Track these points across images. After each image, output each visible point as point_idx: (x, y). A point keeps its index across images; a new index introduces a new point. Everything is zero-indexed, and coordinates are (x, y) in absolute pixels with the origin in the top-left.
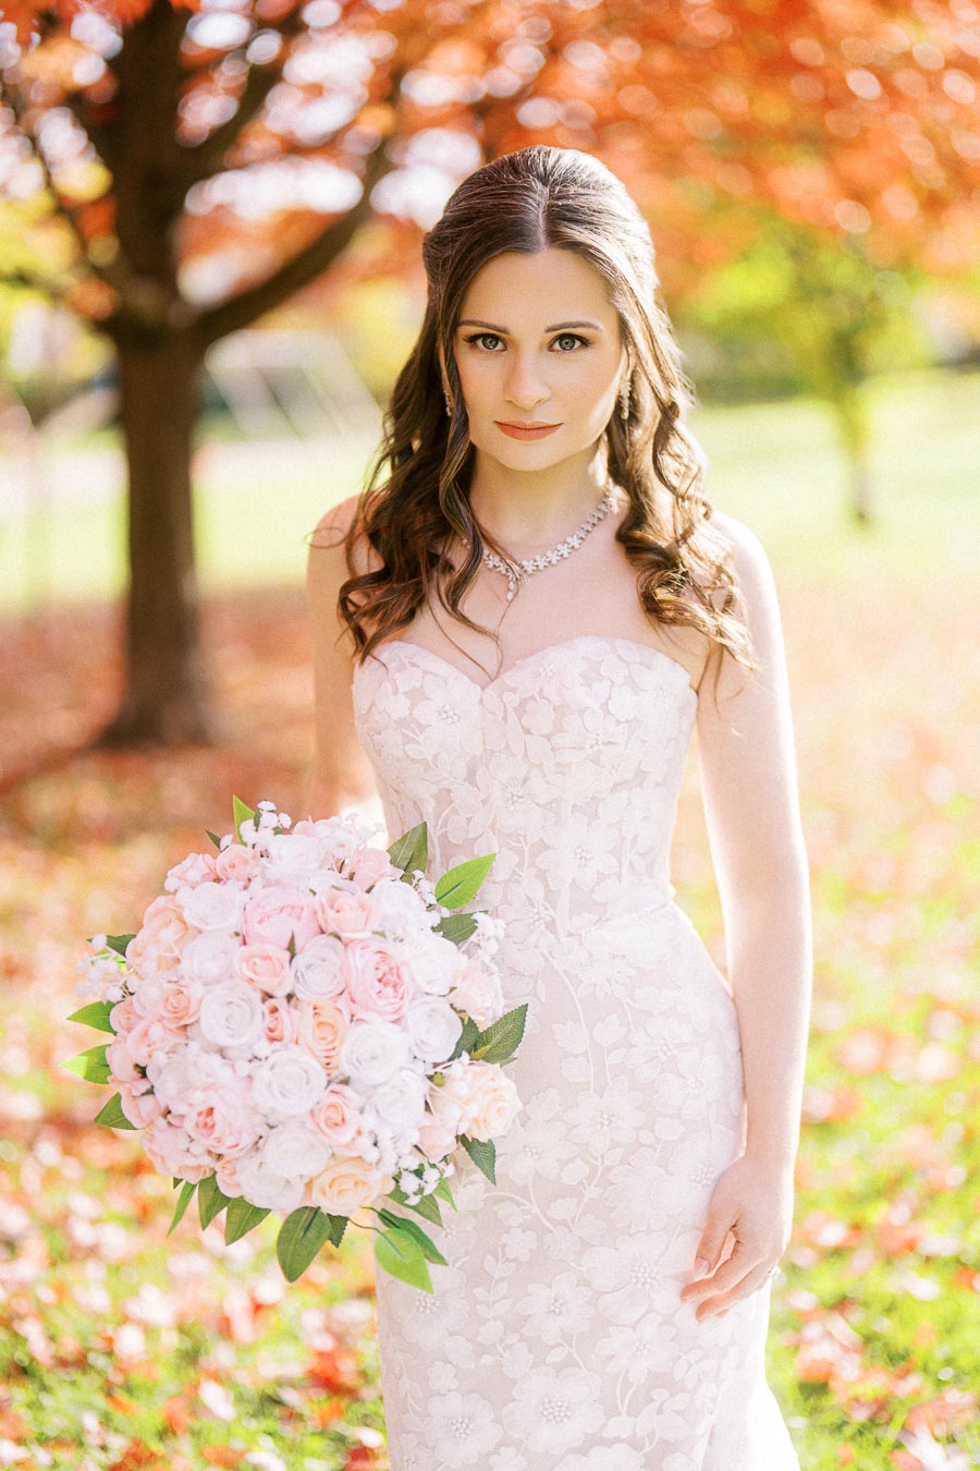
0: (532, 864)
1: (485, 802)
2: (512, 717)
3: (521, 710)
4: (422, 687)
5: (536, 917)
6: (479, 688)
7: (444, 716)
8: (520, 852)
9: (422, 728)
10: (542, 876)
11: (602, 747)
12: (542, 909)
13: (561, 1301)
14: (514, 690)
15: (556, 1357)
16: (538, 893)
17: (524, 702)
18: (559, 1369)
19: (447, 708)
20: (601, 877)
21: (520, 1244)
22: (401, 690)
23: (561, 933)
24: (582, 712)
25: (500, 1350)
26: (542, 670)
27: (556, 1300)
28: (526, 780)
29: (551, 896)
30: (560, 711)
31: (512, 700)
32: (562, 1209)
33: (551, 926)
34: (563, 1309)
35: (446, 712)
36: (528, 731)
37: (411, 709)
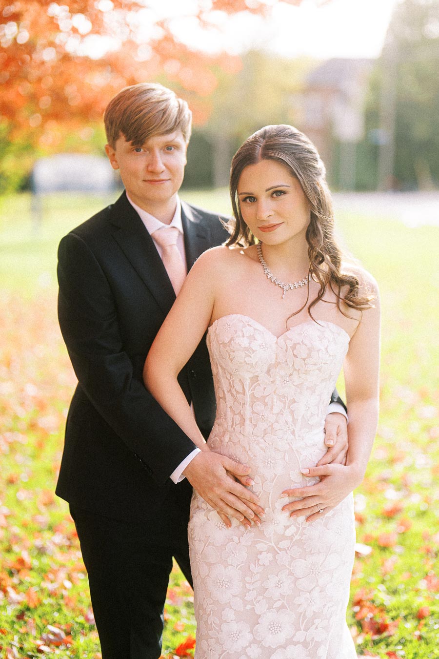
0: (289, 407)
1: (273, 382)
2: (290, 350)
3: (294, 348)
4: (254, 335)
5: (288, 429)
6: (276, 338)
7: (262, 347)
8: (285, 403)
9: (254, 351)
10: (292, 412)
11: (323, 365)
12: (290, 426)
13: (281, 582)
14: (291, 340)
15: (277, 604)
16: (290, 419)
17: (295, 345)
18: (278, 610)
19: (263, 344)
20: (312, 415)
21: (266, 558)
22: (246, 335)
23: (297, 435)
24: (318, 351)
25: (255, 603)
26: (302, 332)
27: (279, 582)
28: (291, 375)
29: (294, 421)
30: (310, 350)
31: (290, 344)
32: (284, 544)
33: (293, 433)
34: (282, 585)
35: (263, 346)
36: (295, 356)
37: (250, 343)
